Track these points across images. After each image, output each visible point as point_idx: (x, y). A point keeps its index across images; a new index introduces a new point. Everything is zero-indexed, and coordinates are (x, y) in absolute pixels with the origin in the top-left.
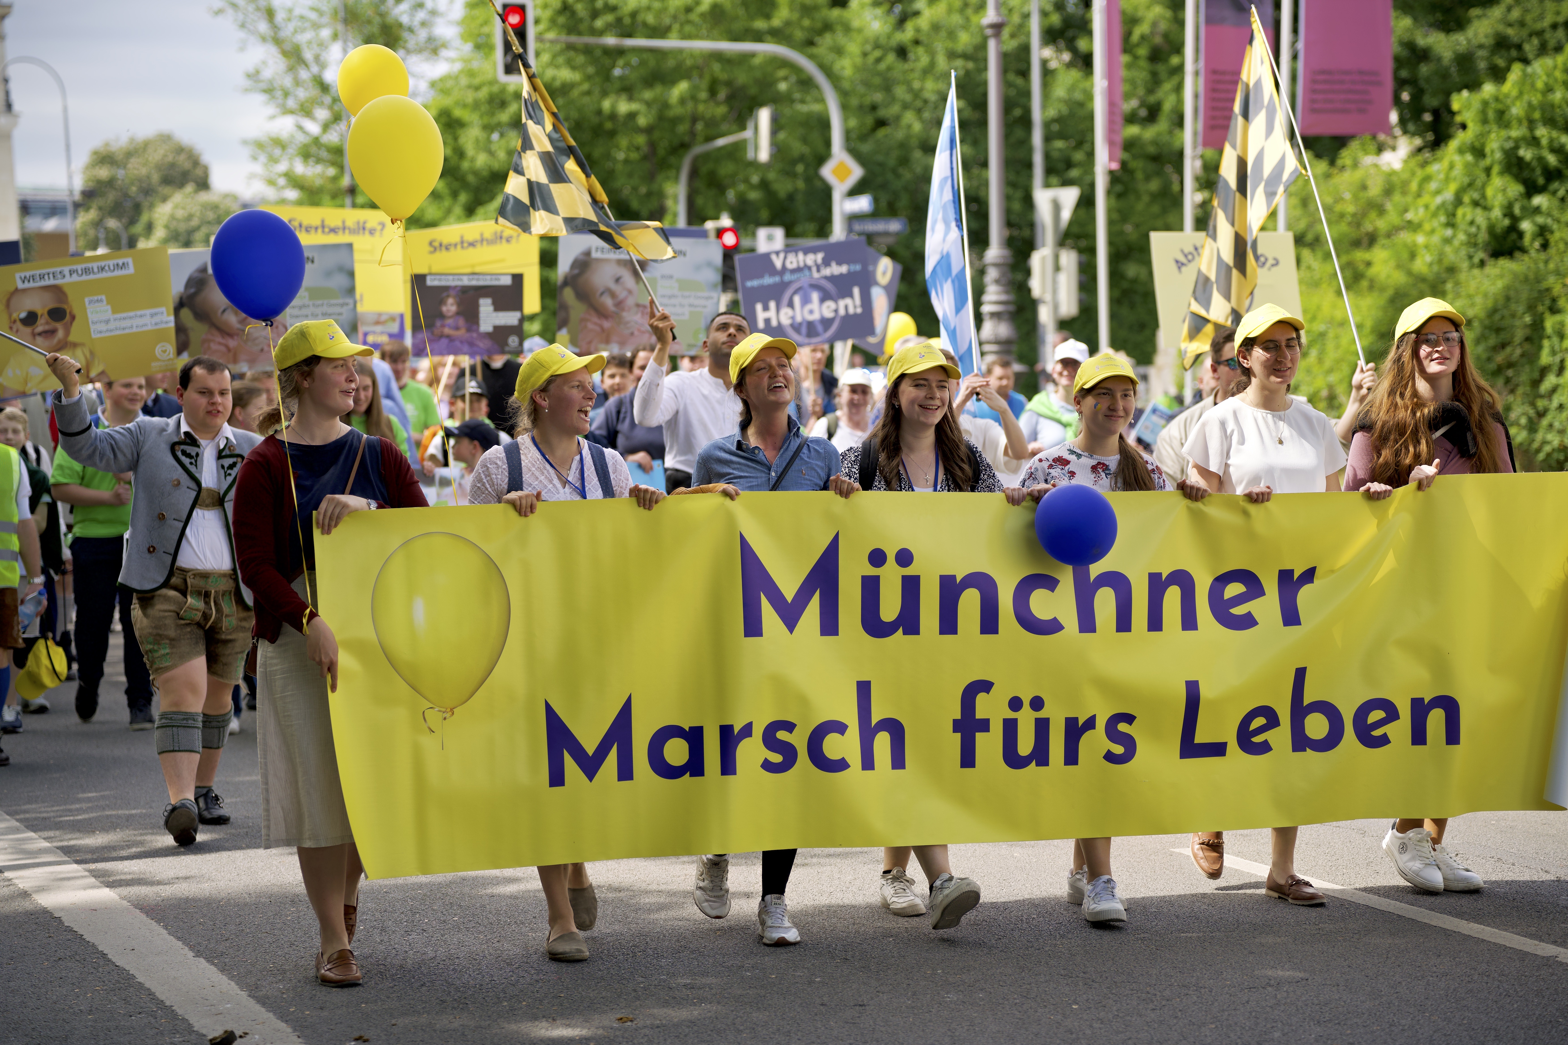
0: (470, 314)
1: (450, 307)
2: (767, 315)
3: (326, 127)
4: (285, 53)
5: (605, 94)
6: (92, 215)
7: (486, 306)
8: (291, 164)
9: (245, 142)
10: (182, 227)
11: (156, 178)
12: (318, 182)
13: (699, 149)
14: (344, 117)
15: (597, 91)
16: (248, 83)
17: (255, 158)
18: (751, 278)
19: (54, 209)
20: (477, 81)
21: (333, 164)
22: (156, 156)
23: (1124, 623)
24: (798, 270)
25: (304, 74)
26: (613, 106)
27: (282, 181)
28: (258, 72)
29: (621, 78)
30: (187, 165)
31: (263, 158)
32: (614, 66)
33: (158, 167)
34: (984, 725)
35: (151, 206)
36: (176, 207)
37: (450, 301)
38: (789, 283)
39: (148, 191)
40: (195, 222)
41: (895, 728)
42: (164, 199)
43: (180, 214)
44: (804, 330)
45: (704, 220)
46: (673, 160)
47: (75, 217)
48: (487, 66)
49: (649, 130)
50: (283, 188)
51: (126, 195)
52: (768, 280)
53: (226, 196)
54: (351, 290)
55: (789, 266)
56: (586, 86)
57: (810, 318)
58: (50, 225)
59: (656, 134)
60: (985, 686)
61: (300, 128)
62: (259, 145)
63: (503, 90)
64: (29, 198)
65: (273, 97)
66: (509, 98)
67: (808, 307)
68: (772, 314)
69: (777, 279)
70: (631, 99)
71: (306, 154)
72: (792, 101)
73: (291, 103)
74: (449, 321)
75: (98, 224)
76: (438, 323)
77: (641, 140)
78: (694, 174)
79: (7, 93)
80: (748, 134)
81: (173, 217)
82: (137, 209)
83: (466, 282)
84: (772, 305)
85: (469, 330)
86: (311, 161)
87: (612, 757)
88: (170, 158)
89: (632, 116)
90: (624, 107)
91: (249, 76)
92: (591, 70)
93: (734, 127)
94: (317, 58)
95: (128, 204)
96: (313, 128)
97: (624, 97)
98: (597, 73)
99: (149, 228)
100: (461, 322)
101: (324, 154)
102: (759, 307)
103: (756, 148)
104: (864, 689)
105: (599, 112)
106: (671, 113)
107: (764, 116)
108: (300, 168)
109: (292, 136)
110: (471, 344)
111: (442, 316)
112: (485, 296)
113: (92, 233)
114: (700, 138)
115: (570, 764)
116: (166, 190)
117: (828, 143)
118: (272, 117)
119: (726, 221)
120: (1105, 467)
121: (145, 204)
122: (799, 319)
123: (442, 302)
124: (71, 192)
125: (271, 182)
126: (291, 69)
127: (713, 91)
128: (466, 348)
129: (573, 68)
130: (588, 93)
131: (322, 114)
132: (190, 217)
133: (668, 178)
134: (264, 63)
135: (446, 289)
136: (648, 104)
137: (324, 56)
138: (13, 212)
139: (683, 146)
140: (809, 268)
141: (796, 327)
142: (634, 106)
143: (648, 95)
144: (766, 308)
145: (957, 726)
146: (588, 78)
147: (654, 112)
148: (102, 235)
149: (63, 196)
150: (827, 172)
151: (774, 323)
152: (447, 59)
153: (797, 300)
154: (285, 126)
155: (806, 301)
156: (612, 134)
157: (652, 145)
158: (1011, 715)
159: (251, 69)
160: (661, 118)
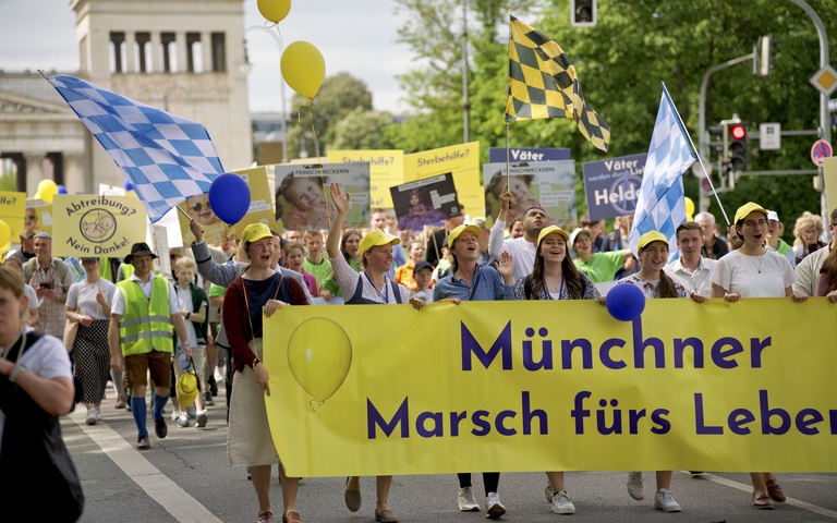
0: (427, 201)
1: (415, 200)
2: (601, 197)
3: (451, 64)
4: (423, 14)
5: (646, 31)
6: (297, 129)
7: (434, 195)
8: (427, 90)
9: (397, 77)
10: (355, 135)
11: (337, 103)
12: (446, 102)
13: (715, 68)
14: (463, 57)
15: (641, 30)
16: (399, 37)
17: (403, 88)
18: (592, 176)
19: (273, 127)
20: (555, 27)
21: (456, 89)
22: (338, 88)
23: (660, 363)
24: (622, 170)
25: (436, 29)
26: (652, 41)
27: (421, 103)
28: (406, 28)
29: (658, 20)
30: (358, 93)
31: (409, 88)
32: (654, 11)
33: (339, 96)
34: (587, 413)
35: (335, 122)
36: (351, 122)
37: (414, 197)
38: (616, 178)
39: (332, 113)
40: (362, 132)
41: (542, 415)
42: (343, 117)
43: (353, 126)
44: (625, 205)
45: (719, 120)
46: (696, 76)
47: (287, 131)
48: (563, 17)
49: (678, 56)
50: (421, 107)
51: (319, 116)
52: (602, 177)
53: (383, 113)
54: (368, 188)
55: (616, 168)
56: (632, 27)
57: (629, 199)
58: (270, 137)
59: (683, 60)
60: (587, 394)
61: (433, 64)
62: (406, 78)
63: (573, 32)
64: (258, 118)
65: (416, 46)
66: (577, 38)
67: (628, 192)
68: (605, 196)
69: (608, 176)
70: (665, 35)
71: (437, 84)
72: (789, 30)
73: (427, 49)
74: (416, 208)
75: (300, 135)
76: (410, 210)
77: (672, 64)
78: (711, 85)
79: (246, 50)
80: (753, 55)
81: (348, 130)
82: (325, 124)
83: (420, 184)
84: (605, 191)
85: (428, 210)
86: (441, 88)
87: (399, 425)
88: (347, 90)
89: (666, 46)
90: (660, 40)
91: (400, 32)
92: (636, 15)
93: (741, 52)
94: (445, 17)
95: (319, 121)
96: (442, 65)
97: (660, 33)
98: (641, 17)
99: (333, 137)
100: (423, 206)
101: (449, 83)
102: (597, 192)
103: (759, 66)
104: (526, 396)
105: (642, 44)
106: (695, 44)
107: (766, 41)
108: (433, 93)
109: (428, 71)
110: (431, 217)
111: (412, 206)
112: (433, 189)
113: (296, 141)
114: (716, 61)
115: (378, 428)
116: (343, 111)
117: (816, 59)
118: (416, 59)
119: (736, 120)
120: (651, 286)
121: (330, 122)
122: (622, 199)
123: (410, 198)
124: (284, 114)
125: (414, 104)
126: (429, 26)
127: (726, 27)
128: (428, 220)
129: (624, 15)
130: (635, 31)
131: (448, 55)
132: (359, 129)
133: (692, 90)
134: (409, 22)
135: (411, 190)
136: (677, 38)
137: (450, 15)
138: (247, 129)
139: (704, 67)
140: (629, 170)
141: (620, 204)
142: (668, 40)
143: (677, 32)
144: (601, 193)
145: (573, 414)
146: (635, 21)
147: (681, 44)
148: (303, 142)
149: (280, 118)
150: (815, 80)
151: (606, 202)
152: (535, 13)
153: (620, 188)
154: (423, 64)
155: (626, 189)
156: (652, 59)
157: (681, 67)
158: (601, 408)
159: (401, 28)
160: (687, 47)
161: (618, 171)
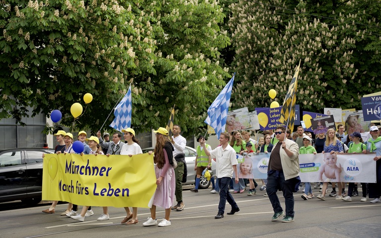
1: (319, 124)
38: (377, 104)
52: (370, 103)
69: (373, 103)
74: (320, 127)
84: (371, 109)
85: (324, 128)
100: (322, 126)
102: (367, 110)
111: (318, 126)
112: (326, 121)
123: (318, 123)
128: (324, 131)
135: (318, 120)
153: (379, 108)
158: (79, 186)
161: (377, 101)
